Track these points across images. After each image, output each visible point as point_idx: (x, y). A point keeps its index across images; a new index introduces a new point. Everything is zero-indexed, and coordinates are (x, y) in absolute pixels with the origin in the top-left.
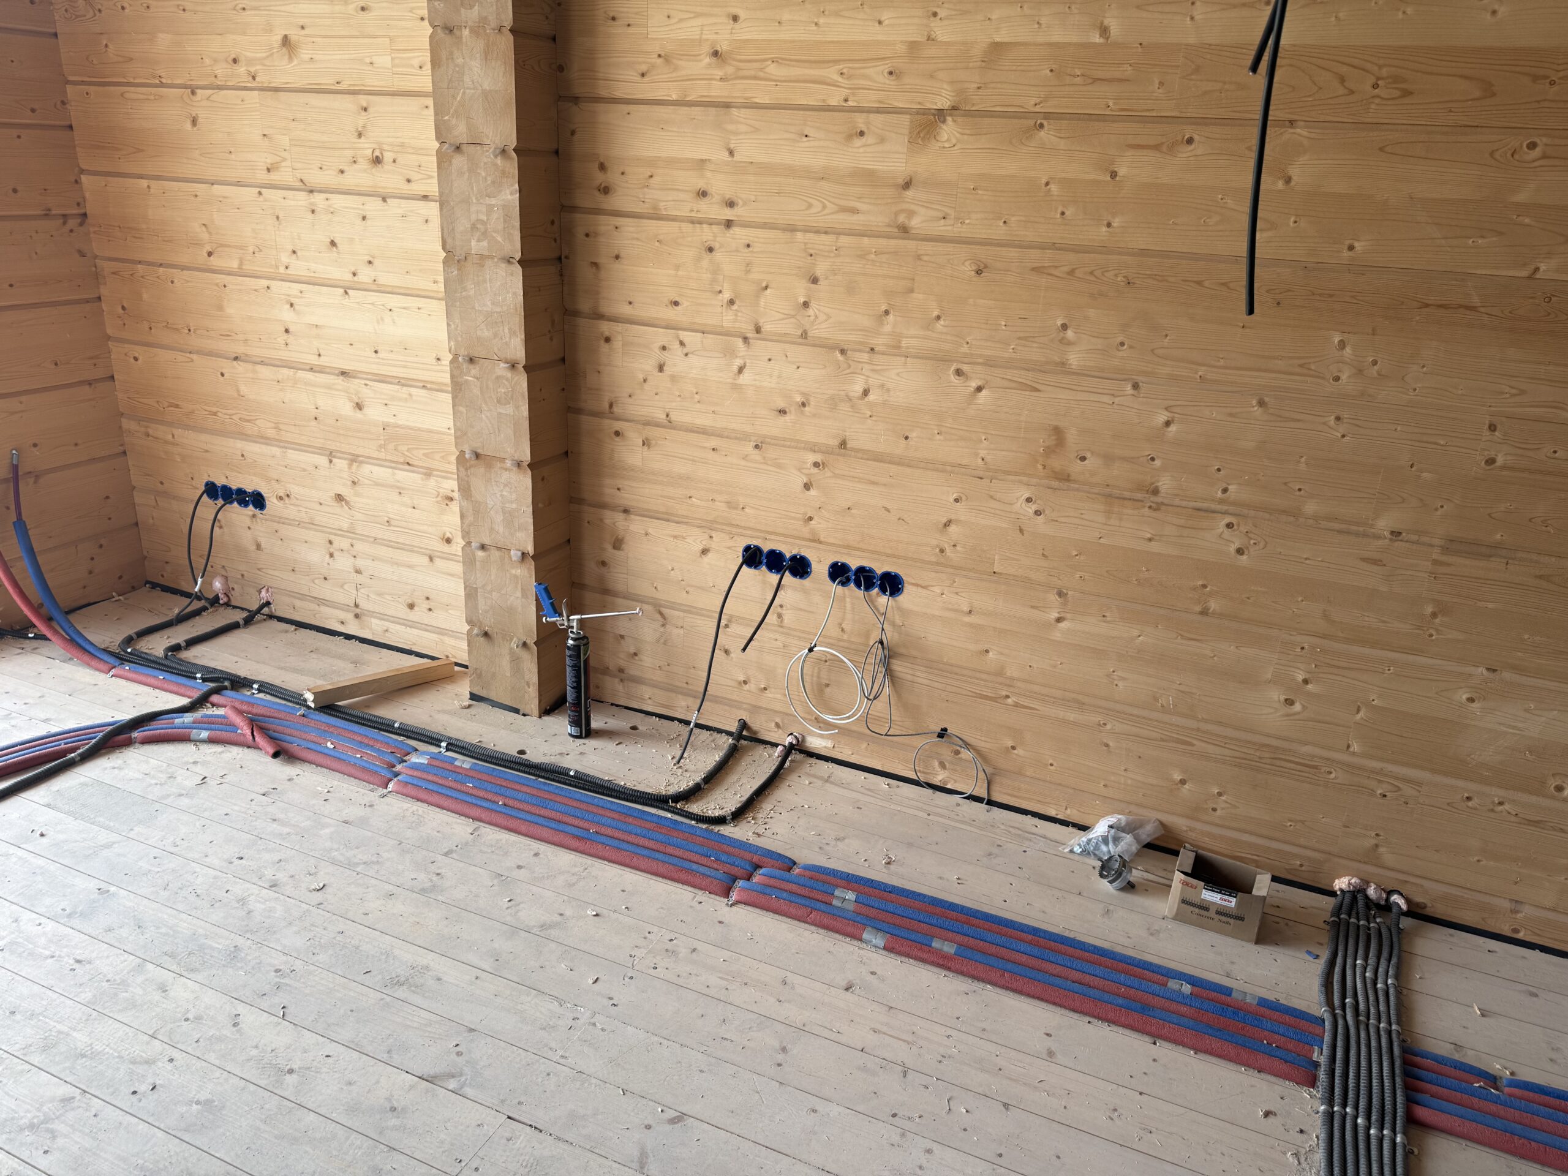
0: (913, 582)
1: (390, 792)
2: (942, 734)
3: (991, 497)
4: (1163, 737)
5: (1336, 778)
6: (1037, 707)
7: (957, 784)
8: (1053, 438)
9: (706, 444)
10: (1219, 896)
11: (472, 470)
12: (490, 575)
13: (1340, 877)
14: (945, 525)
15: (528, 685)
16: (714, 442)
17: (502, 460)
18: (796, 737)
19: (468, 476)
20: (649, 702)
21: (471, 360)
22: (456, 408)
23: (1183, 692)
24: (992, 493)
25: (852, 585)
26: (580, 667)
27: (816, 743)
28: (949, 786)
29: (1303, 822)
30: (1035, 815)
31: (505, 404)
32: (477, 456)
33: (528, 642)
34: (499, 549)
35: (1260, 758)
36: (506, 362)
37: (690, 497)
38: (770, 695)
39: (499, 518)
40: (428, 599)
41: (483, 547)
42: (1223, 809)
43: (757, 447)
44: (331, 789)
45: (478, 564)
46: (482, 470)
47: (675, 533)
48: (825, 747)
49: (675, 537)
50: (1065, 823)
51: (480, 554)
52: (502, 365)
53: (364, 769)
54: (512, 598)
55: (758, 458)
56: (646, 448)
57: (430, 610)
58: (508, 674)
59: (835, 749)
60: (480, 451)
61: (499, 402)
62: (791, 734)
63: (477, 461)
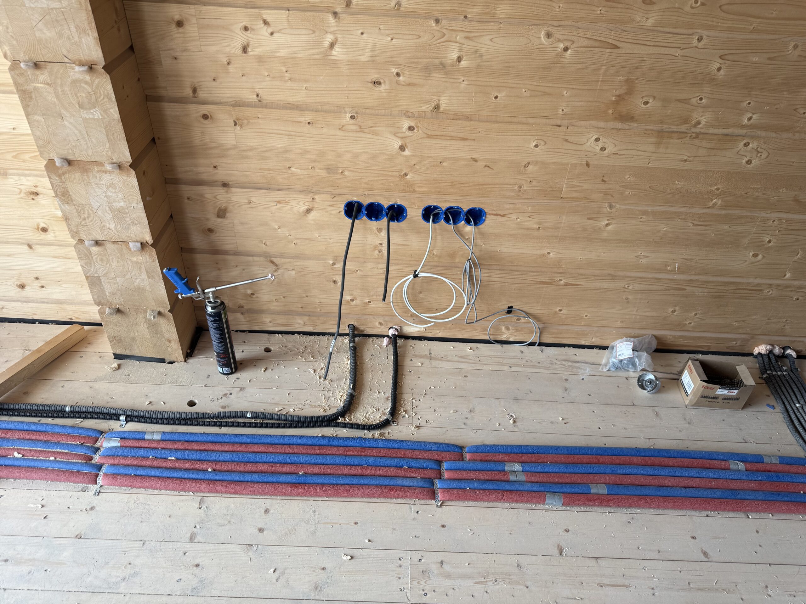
0: (494, 212)
1: (101, 487)
2: (510, 310)
3: (566, 140)
4: (666, 288)
5: (772, 294)
6: (581, 283)
7: (517, 338)
8: (624, 87)
9: (302, 119)
10: (727, 391)
11: (67, 176)
12: (111, 265)
13: (757, 346)
14: (525, 166)
15: (169, 341)
16: (309, 117)
17: (101, 164)
18: (396, 329)
19: (64, 182)
20: (270, 324)
21: (36, 65)
22: (31, 117)
23: (685, 259)
24: (566, 137)
25: (443, 221)
26: (223, 327)
27: (412, 329)
28: (511, 340)
29: (743, 321)
30: (569, 346)
31: (90, 109)
32: (69, 162)
33: (162, 310)
34: (115, 242)
35: (727, 290)
36: (82, 64)
37: (290, 168)
38: (373, 306)
39: (109, 216)
40: (37, 278)
41: (97, 243)
42: (695, 322)
43: (352, 117)
44: (43, 502)
45: (96, 259)
46: (77, 175)
47: (278, 199)
48: (419, 331)
49: (279, 202)
50: (591, 347)
51: (95, 249)
52: (77, 68)
53: (65, 471)
54: (138, 280)
55: (354, 128)
56: (238, 128)
57: (42, 287)
58: (148, 336)
59: (427, 331)
60: (70, 157)
61: (81, 106)
62: (392, 327)
63: (70, 168)
